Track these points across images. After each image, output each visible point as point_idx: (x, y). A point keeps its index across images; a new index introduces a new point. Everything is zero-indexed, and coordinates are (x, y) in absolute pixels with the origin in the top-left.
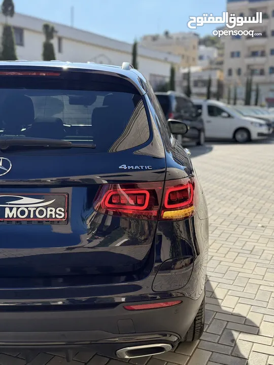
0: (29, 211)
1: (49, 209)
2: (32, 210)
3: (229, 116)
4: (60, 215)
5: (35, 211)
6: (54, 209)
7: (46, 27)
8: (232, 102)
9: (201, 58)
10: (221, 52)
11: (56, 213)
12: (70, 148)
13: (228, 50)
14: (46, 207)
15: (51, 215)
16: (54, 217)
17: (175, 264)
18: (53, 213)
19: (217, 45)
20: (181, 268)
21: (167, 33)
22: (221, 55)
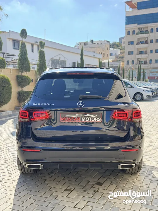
0: (89, 119)
1: (96, 118)
2: (90, 118)
3: (131, 87)
4: (99, 120)
5: (91, 119)
6: (97, 118)
7: (41, 43)
8: (131, 79)
9: (111, 54)
10: (122, 51)
11: (98, 119)
12: (101, 98)
13: (127, 50)
14: (95, 117)
15: (96, 120)
16: (97, 120)
17: (135, 138)
18: (97, 119)
19: (120, 48)
20: (137, 140)
21: (92, 41)
22: (123, 53)
